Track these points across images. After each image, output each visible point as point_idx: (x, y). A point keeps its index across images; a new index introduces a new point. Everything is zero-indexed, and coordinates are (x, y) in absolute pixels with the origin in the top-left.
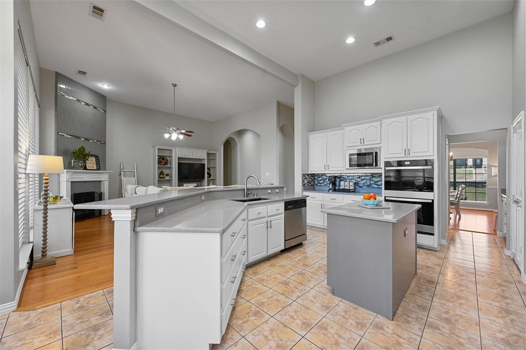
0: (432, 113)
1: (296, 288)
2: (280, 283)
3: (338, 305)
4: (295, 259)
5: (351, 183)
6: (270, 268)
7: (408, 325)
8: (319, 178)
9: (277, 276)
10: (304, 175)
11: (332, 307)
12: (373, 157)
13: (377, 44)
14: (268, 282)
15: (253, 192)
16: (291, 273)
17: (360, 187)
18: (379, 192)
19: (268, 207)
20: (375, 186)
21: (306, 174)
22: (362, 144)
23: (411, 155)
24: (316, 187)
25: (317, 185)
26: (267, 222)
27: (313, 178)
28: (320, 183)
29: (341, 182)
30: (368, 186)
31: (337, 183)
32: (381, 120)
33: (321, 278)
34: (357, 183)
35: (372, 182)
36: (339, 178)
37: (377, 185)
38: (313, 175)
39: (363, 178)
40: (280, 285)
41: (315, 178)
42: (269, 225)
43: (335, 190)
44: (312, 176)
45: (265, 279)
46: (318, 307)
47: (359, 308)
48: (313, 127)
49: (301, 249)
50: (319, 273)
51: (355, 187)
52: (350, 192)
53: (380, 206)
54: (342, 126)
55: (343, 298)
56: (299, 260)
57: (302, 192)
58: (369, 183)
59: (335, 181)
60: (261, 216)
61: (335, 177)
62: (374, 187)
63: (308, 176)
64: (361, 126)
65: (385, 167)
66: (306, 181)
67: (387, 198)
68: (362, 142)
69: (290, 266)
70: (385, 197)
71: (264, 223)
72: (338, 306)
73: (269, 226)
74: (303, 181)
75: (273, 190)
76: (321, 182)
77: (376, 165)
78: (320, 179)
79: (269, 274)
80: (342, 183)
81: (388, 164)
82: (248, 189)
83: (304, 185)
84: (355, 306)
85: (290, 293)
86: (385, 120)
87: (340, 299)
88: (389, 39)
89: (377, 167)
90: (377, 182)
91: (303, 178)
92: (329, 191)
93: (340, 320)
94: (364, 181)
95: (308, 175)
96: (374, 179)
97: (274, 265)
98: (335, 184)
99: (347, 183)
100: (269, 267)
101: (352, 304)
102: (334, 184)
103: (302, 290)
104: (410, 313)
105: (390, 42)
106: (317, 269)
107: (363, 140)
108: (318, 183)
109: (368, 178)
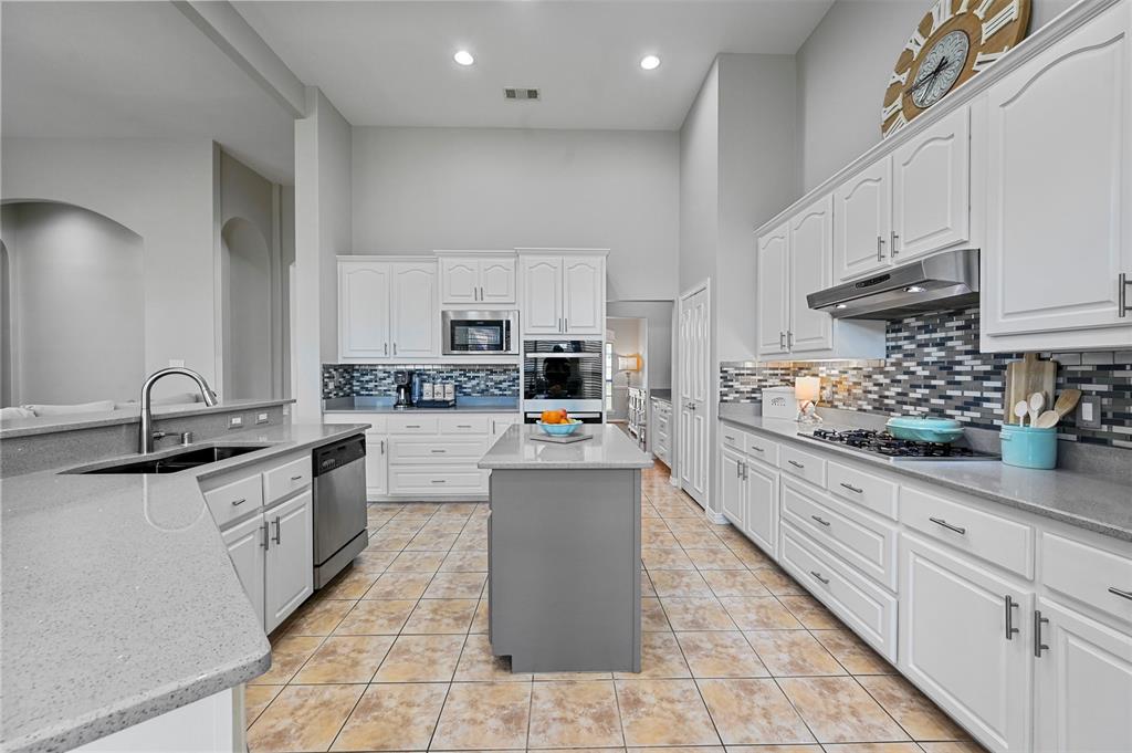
1: (410, 705)
2: (348, 714)
3: (533, 696)
4: (356, 613)
5: (449, 388)
6: (288, 677)
7: (664, 667)
8: (363, 375)
9: (327, 696)
10: (326, 368)
11: (527, 711)
12: (502, 330)
13: (511, 94)
14: (305, 732)
15: (175, 428)
16: (369, 662)
17: (465, 394)
18: (513, 403)
19: (266, 474)
20: (497, 392)
21: (331, 366)
22: (479, 301)
23: (570, 331)
24: (357, 399)
25: (358, 394)
26: (266, 527)
27: (348, 377)
28: (367, 389)
29: (425, 384)
30: (482, 392)
31: (416, 389)
32: (517, 255)
33: (456, 639)
34: (461, 387)
35: (489, 384)
36: (419, 375)
37: (500, 389)
38: (348, 369)
39: (472, 374)
40: (354, 722)
41: (353, 377)
42: (272, 533)
43: (410, 404)
44: (346, 371)
45: (287, 730)
46: (497, 731)
47: (577, 676)
48: (348, 244)
49: (356, 577)
50: (443, 629)
51: (456, 396)
52: (449, 407)
53: (577, 435)
54: (433, 254)
55: (534, 671)
56: (371, 612)
57: (323, 414)
58: (483, 386)
59: (411, 381)
60: (246, 511)
61: (411, 373)
62: (493, 395)
63: (335, 370)
64: (475, 260)
65: (526, 352)
66: (331, 386)
67: (529, 416)
68: (479, 297)
69: (351, 642)
70: (526, 413)
71: (252, 532)
72: (537, 698)
73: (269, 536)
74: (326, 385)
75: (249, 416)
76: (371, 385)
77: (508, 349)
78: (367, 378)
79: (298, 702)
80: (427, 387)
81: (533, 346)
82: (154, 421)
83: (326, 396)
84: (567, 676)
85: (403, 732)
86: (527, 257)
87: (530, 676)
88: (533, 94)
89: (509, 352)
90: (501, 382)
91: (324, 378)
92: (395, 406)
93: (562, 733)
94: (474, 382)
95: (336, 368)
96: (494, 377)
97: (296, 662)
98: (410, 391)
99: (438, 388)
100: (282, 673)
101: (558, 675)
102: (409, 389)
103: (428, 703)
104: (651, 640)
105: (532, 102)
106: (432, 620)
107: (479, 293)
108: (362, 388)
109: (481, 374)
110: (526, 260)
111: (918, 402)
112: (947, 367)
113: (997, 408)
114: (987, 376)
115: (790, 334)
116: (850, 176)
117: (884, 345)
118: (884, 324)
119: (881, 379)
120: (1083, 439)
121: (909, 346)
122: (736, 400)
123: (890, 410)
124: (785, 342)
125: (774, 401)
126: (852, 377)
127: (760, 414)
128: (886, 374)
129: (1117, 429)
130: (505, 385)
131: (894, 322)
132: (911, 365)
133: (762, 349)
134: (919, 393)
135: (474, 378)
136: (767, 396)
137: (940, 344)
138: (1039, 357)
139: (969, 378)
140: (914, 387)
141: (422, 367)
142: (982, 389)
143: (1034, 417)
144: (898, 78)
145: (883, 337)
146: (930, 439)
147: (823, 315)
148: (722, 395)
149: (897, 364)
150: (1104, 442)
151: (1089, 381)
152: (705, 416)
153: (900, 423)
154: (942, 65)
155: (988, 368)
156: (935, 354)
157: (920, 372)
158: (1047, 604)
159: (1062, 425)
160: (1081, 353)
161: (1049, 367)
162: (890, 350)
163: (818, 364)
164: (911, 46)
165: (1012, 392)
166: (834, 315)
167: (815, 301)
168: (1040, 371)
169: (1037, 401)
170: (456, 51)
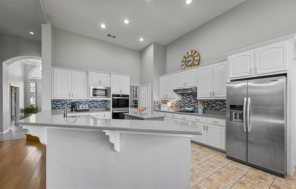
0: (128, 77)
5: (87, 106)
8: (57, 103)
13: (109, 35)
20: (99, 107)
22: (100, 84)
28: (58, 107)
35: (97, 105)
51: (88, 108)
52: (87, 111)
58: (95, 106)
62: (98, 107)
64: (99, 74)
65: (113, 97)
70: (112, 112)
76: (60, 106)
88: (114, 37)
90: (100, 104)
94: (93, 104)
96: (99, 103)
99: (84, 106)
105: (114, 38)
107: (100, 82)
108: (56, 107)
109: (95, 102)
110: (113, 76)
111: (186, 106)
112: (190, 101)
113: (196, 106)
114: (195, 102)
115: (167, 95)
116: (179, 72)
117: (181, 98)
118: (181, 94)
119: (181, 103)
120: (205, 109)
121: (185, 98)
122: (156, 107)
123: (182, 107)
124: (166, 97)
125: (163, 107)
126: (176, 103)
127: (160, 109)
128: (182, 102)
129: (208, 108)
130: (101, 105)
131: (183, 94)
132: (185, 101)
133: (160, 98)
134: (187, 105)
135: (93, 103)
136: (161, 106)
137: (190, 98)
138: (201, 100)
139: (193, 103)
140: (186, 104)
141: (77, 100)
142: (195, 104)
143: (201, 107)
144: (184, 59)
145: (181, 96)
146: (191, 111)
147: (175, 93)
148: (154, 106)
149: (183, 101)
150: (207, 109)
151: (205, 103)
152: (149, 110)
153: (187, 109)
154: (190, 60)
155: (195, 101)
156: (189, 99)
157: (187, 102)
158: (207, 125)
159: (204, 108)
160: (205, 100)
161: (202, 101)
162: (182, 99)
163: (170, 100)
164: (186, 56)
165: (198, 104)
166: (176, 93)
167: (175, 91)
168: (201, 102)
169: (201, 105)
170: (101, 25)
